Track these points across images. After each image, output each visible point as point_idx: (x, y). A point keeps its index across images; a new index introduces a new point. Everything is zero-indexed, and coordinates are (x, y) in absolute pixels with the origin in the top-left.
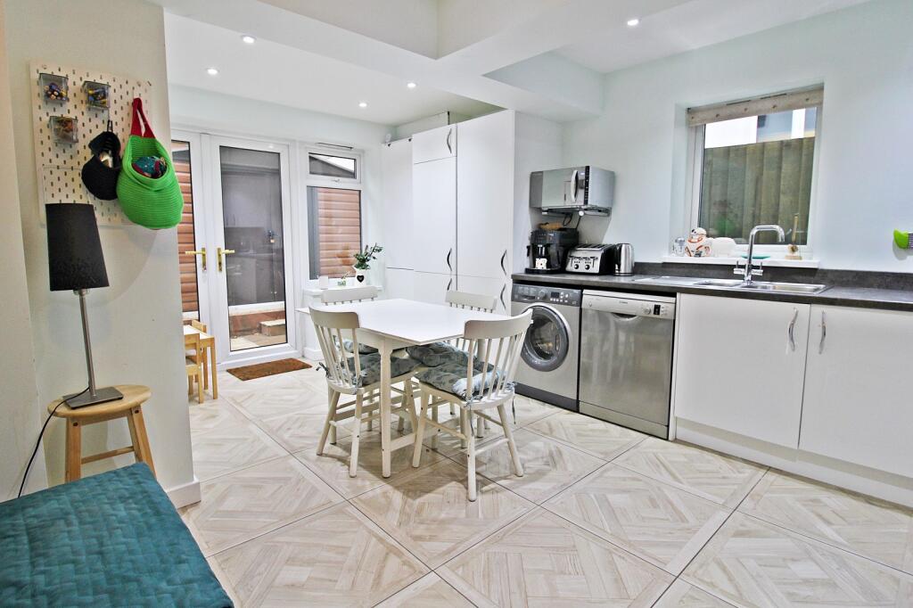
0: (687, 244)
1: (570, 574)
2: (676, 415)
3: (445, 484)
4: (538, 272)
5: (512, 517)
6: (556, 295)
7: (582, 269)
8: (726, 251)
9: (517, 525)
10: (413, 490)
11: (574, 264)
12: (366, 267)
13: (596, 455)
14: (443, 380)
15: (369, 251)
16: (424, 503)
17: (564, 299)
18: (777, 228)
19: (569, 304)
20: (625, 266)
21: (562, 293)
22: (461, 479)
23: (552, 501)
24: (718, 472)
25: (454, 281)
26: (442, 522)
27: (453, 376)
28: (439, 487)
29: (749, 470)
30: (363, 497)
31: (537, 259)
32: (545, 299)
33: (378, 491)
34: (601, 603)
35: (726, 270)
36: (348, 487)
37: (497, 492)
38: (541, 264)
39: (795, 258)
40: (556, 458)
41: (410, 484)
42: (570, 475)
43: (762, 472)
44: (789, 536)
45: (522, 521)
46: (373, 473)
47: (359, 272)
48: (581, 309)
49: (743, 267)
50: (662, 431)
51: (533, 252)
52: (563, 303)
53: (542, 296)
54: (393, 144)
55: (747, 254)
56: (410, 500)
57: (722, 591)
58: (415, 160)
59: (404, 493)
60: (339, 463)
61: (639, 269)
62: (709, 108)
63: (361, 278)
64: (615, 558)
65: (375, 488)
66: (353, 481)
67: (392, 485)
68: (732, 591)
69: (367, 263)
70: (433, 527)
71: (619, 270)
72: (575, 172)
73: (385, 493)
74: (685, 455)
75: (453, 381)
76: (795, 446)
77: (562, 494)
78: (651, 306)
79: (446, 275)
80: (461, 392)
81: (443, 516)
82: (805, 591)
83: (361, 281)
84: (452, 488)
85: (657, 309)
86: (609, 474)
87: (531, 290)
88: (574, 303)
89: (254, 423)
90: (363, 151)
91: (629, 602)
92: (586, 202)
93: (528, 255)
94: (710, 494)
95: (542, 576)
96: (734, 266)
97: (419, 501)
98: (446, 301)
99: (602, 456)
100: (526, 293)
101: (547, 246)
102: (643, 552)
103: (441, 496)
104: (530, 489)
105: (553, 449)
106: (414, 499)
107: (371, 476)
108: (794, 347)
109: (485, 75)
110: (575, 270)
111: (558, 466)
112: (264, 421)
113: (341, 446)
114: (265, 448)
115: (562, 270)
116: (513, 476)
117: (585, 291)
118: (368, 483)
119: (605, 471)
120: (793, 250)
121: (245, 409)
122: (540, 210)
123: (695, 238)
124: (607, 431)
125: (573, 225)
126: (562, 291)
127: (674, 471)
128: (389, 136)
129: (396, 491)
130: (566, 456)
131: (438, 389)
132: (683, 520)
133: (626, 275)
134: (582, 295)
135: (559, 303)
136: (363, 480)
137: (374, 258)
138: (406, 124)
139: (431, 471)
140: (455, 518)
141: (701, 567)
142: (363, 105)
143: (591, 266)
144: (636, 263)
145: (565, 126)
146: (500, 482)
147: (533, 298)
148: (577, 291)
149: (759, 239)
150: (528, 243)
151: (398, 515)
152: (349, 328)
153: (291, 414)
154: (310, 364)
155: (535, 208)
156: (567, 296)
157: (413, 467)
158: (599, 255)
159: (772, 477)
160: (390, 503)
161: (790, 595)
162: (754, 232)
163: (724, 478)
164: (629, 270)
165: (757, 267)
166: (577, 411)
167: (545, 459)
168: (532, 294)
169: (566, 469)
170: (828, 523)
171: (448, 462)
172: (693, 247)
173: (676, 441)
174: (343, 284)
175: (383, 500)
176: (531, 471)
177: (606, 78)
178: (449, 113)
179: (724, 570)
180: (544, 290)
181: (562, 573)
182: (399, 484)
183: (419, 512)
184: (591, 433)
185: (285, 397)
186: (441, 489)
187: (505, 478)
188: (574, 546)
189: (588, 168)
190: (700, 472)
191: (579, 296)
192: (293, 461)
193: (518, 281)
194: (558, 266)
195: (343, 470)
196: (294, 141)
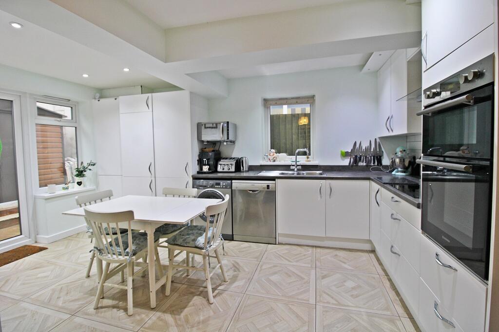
0: (269, 156)
1: (278, 322)
2: (279, 232)
3: (191, 299)
4: (205, 173)
5: (237, 304)
6: (218, 184)
7: (226, 170)
8: (284, 159)
9: (241, 308)
10: (175, 310)
11: (222, 168)
12: (83, 176)
13: (253, 259)
14: (188, 240)
15: (85, 165)
16: (187, 315)
17: (223, 186)
18: (305, 150)
19: (226, 188)
20: (245, 168)
21: (221, 183)
22: (198, 293)
23: (249, 289)
24: (301, 254)
25: (154, 181)
26: (204, 322)
27: (192, 237)
28: (189, 302)
29: (310, 249)
30: (146, 325)
31: (204, 167)
32: (212, 187)
33: (154, 318)
34: (298, 330)
35: (287, 167)
36: (132, 323)
37: (221, 294)
38: (206, 168)
39: (308, 161)
40: (237, 267)
41: (171, 306)
42: (249, 273)
43: (314, 249)
44: (337, 273)
45: (242, 305)
46: (143, 308)
47: (78, 179)
48: (232, 190)
49: (294, 166)
50: (273, 241)
51: (201, 163)
52: (223, 188)
53: (211, 185)
54: (102, 100)
55: (295, 160)
56: (177, 317)
57: (333, 304)
58: (121, 111)
59: (171, 313)
60: (115, 310)
61: (251, 168)
62: (272, 100)
63: (79, 184)
64: (290, 306)
65: (152, 318)
66: (132, 318)
67: (160, 311)
68: (335, 302)
69: (84, 173)
70: (200, 326)
71: (243, 169)
72: (222, 124)
73: (159, 318)
74: (286, 249)
75: (194, 240)
76: (324, 236)
77: (251, 285)
78: (265, 186)
79: (148, 178)
80: (201, 245)
81: (202, 318)
82: (355, 293)
83: (80, 185)
84: (197, 300)
85: (268, 186)
86: (264, 267)
87: (204, 182)
88: (229, 187)
89: (24, 302)
90: (78, 103)
91: (307, 324)
92: (228, 138)
93: (198, 164)
94: (305, 263)
95: (268, 328)
96: (290, 166)
97: (183, 315)
98: (163, 194)
99: (256, 260)
100: (201, 184)
101: (208, 160)
102: (298, 299)
103: (193, 307)
104: (235, 287)
105: (233, 262)
106: (179, 315)
107: (143, 311)
108: (321, 197)
109: (187, 74)
110: (222, 171)
111: (240, 270)
112: (32, 297)
113: (109, 298)
114: (47, 318)
115: (216, 171)
116: (223, 283)
117: (233, 181)
118: (143, 316)
119: (262, 266)
120: (308, 158)
121: (8, 292)
122: (203, 142)
123: (272, 154)
124: (250, 247)
125: (217, 148)
126: (221, 182)
127: (287, 258)
128: (98, 95)
129: (165, 314)
130: (241, 264)
131: (184, 246)
132: (302, 278)
133: (246, 171)
134: (232, 183)
135: (220, 188)
136: (139, 315)
137: (90, 170)
138: (110, 89)
139: (178, 295)
140: (209, 317)
141: (320, 296)
142: (85, 76)
143: (230, 168)
144: (250, 166)
145: (210, 101)
146: (219, 288)
147: (206, 186)
148: (229, 182)
149: (299, 154)
150: (197, 158)
151: (175, 328)
152: (126, 221)
153: (53, 287)
154: (47, 247)
155: (201, 142)
156: (224, 184)
157: (166, 296)
158: (234, 163)
159: (319, 250)
160: (166, 323)
161: (352, 296)
162: (297, 152)
163: (305, 255)
164: (247, 169)
165: (299, 166)
166: (233, 240)
167: (233, 269)
168: (204, 185)
169: (244, 271)
170: (345, 263)
171: (185, 286)
172: (271, 158)
173: (279, 244)
174: (67, 188)
175: (161, 323)
176: (231, 277)
177: (229, 81)
178: (141, 86)
179: (328, 295)
180: (211, 182)
181: (275, 323)
182: (165, 309)
183: (187, 321)
184: (244, 250)
185: (39, 275)
186: (191, 303)
187: (220, 285)
188: (272, 308)
189: (228, 123)
190: (296, 255)
191: (230, 184)
192: (78, 320)
193: (195, 178)
194: (214, 169)
195: (121, 313)
196: (26, 93)
